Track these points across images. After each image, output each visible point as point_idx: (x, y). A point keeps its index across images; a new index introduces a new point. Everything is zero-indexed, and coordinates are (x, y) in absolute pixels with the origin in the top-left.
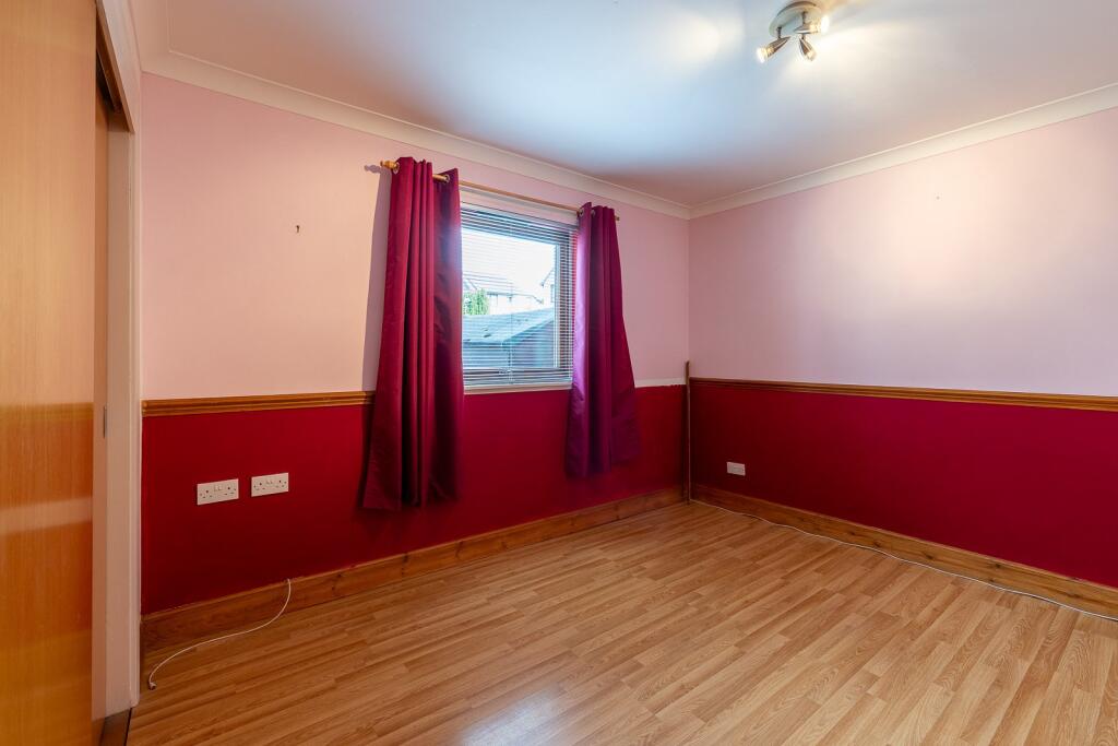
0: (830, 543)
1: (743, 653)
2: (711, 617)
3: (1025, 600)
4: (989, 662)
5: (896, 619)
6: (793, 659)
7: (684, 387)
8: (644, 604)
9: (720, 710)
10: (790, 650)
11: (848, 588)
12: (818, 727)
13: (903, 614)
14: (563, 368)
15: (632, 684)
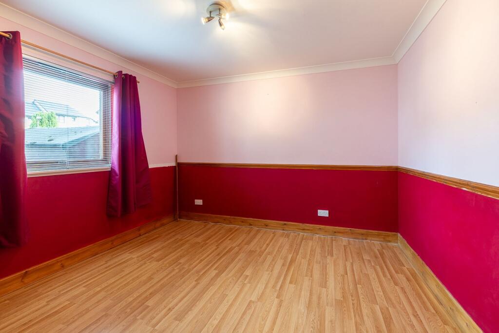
0: (235, 227)
1: (198, 283)
2: (184, 272)
3: (292, 234)
4: (281, 258)
5: (255, 252)
6: (219, 279)
7: (175, 167)
8: (152, 275)
9: (186, 314)
10: (217, 275)
11: (239, 244)
12: (226, 304)
13: (258, 249)
14: (105, 160)
15: (142, 318)
